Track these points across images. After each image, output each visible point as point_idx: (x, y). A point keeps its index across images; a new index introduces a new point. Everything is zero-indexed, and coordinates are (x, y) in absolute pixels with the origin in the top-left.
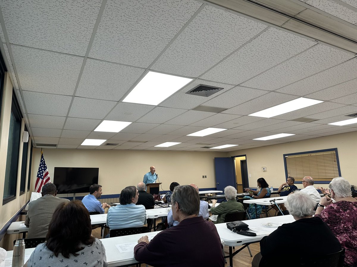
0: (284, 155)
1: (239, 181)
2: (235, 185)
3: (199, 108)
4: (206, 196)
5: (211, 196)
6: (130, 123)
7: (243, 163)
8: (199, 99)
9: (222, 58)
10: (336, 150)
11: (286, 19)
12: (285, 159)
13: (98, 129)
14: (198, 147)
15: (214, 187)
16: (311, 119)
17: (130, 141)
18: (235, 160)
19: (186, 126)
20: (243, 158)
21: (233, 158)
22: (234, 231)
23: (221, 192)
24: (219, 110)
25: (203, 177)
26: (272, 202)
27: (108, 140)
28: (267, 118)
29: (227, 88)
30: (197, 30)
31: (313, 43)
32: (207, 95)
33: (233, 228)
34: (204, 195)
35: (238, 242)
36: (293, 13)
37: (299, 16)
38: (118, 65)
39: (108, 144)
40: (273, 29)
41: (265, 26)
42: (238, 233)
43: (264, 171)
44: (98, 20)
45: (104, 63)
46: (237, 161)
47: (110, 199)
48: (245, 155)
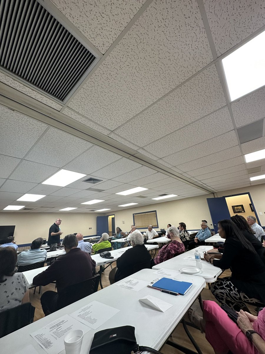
0: (133, 214)
1: (110, 229)
2: (108, 232)
3: (89, 189)
4: (90, 240)
5: (93, 240)
6: (45, 196)
7: (113, 219)
8: (90, 185)
9: (102, 167)
10: (155, 211)
11: (130, 155)
12: (134, 216)
13: (20, 200)
14: (88, 211)
15: (95, 234)
16: (144, 196)
17: (42, 207)
18: (109, 218)
19: (81, 199)
20: (113, 216)
21: (108, 216)
22: (103, 257)
23: (100, 237)
24: (100, 191)
25: (90, 229)
26: (126, 240)
27: (26, 206)
28: (124, 196)
29: (104, 180)
30: (90, 154)
31: (141, 166)
32: (94, 183)
33: (103, 255)
34: (89, 239)
35: (104, 263)
36: (132, 154)
37: (134, 155)
38: (44, 165)
39: (25, 209)
40: (124, 158)
41: (121, 157)
42: (105, 258)
43: (123, 223)
44: (36, 143)
45: (35, 163)
46: (110, 218)
47: (21, 247)
48: (114, 215)
